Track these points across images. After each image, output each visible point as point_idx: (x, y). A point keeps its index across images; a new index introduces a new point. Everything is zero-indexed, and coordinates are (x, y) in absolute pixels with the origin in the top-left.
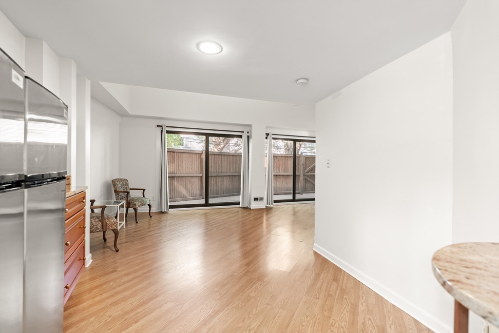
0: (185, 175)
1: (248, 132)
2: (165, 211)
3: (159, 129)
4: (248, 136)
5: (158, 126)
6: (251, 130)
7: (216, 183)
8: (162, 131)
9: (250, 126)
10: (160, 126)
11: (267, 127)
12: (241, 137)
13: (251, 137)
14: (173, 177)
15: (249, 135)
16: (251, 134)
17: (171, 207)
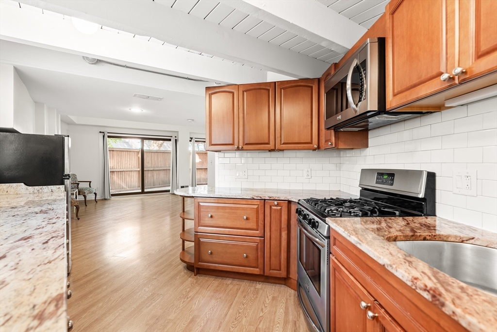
0: (125, 170)
1: (176, 137)
2: (108, 198)
3: (102, 135)
4: (176, 140)
5: (100, 132)
6: (178, 135)
7: (153, 176)
8: (104, 136)
9: (177, 132)
10: (102, 132)
11: (190, 133)
12: (170, 140)
13: (178, 140)
14: (113, 172)
15: (176, 138)
16: (178, 138)
17: (113, 195)
